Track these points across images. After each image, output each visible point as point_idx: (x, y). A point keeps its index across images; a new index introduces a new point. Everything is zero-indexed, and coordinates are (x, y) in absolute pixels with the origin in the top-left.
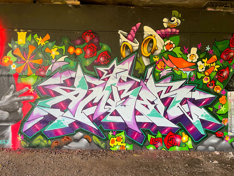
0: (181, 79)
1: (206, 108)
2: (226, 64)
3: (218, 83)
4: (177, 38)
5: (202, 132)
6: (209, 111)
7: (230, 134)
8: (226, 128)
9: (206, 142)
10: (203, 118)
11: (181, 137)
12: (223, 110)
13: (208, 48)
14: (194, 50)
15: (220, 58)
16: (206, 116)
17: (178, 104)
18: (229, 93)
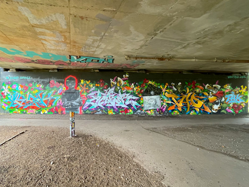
0: (129, 93)
1: (137, 101)
2: (142, 88)
3: (140, 94)
4: (128, 81)
5: (136, 109)
6: (138, 102)
7: (144, 109)
8: (143, 107)
9: (137, 112)
10: (136, 105)
11: (129, 110)
12: (142, 102)
13: (137, 84)
14: (133, 84)
15: (140, 86)
16: (137, 104)
17: (128, 100)
18: (143, 97)
